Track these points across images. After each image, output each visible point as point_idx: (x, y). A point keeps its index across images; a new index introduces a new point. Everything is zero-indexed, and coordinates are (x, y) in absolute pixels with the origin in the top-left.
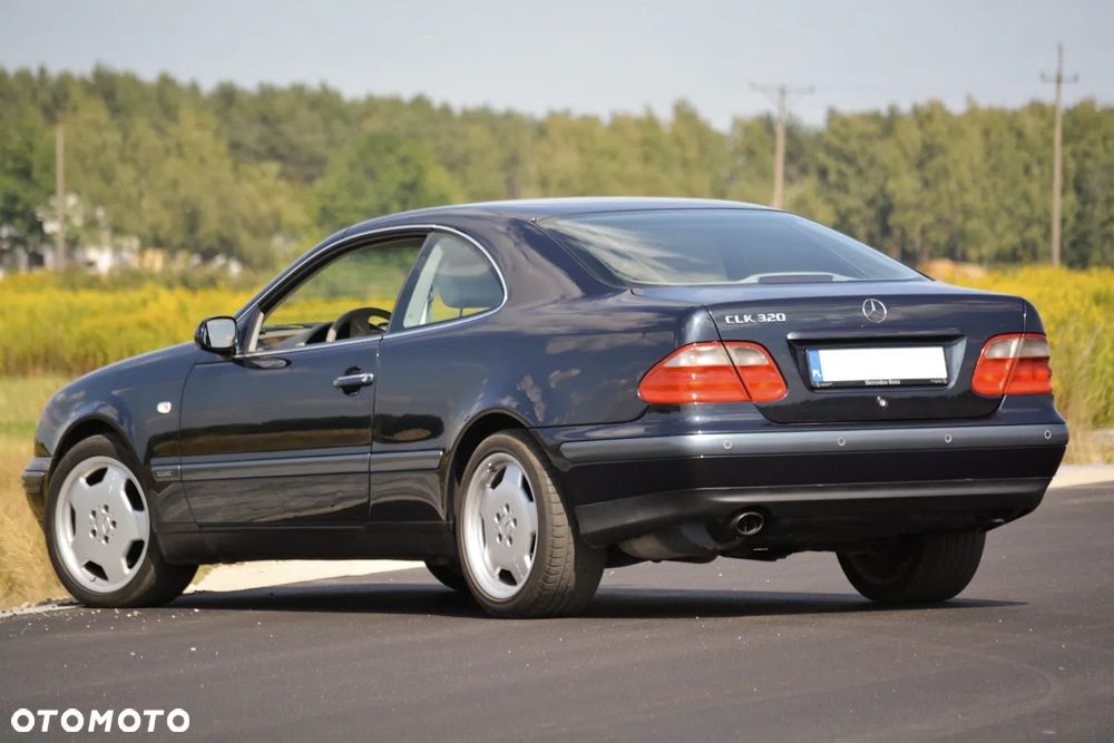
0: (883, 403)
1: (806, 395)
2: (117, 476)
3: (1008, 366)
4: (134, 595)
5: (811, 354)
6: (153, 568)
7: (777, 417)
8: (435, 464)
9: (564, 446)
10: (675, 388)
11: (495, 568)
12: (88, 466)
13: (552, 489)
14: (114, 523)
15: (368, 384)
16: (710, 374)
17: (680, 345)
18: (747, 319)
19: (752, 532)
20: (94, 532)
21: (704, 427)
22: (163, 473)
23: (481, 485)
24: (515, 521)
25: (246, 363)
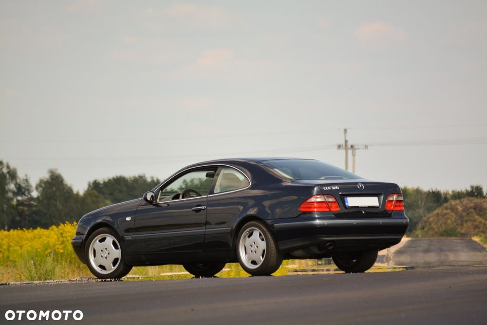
0: (364, 212)
1: (345, 210)
2: (110, 239)
3: (393, 202)
5: (345, 198)
6: (122, 266)
7: (338, 216)
8: (229, 231)
9: (275, 225)
10: (310, 208)
11: (249, 260)
12: (100, 237)
13: (270, 237)
14: (109, 253)
15: (204, 209)
16: (320, 204)
17: (311, 196)
18: (329, 188)
19: (331, 248)
20: (102, 256)
21: (319, 218)
22: (129, 237)
23: (245, 237)
24: (257, 247)
25: (157, 205)
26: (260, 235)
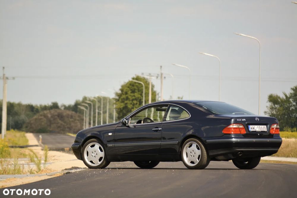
0: (259, 135)
1: (248, 133)
2: (97, 146)
3: (274, 129)
4: (101, 166)
5: (249, 126)
6: (105, 162)
7: (245, 136)
8: (177, 143)
9: (207, 140)
10: (229, 131)
11: (189, 161)
12: (91, 144)
13: (204, 148)
14: (97, 154)
15: (160, 130)
16: (235, 129)
17: (230, 124)
18: (240, 120)
19: (240, 155)
20: (92, 156)
21: (234, 138)
22: (110, 145)
23: (187, 147)
24: (195, 153)
25: (128, 126)
26: (197, 146)
